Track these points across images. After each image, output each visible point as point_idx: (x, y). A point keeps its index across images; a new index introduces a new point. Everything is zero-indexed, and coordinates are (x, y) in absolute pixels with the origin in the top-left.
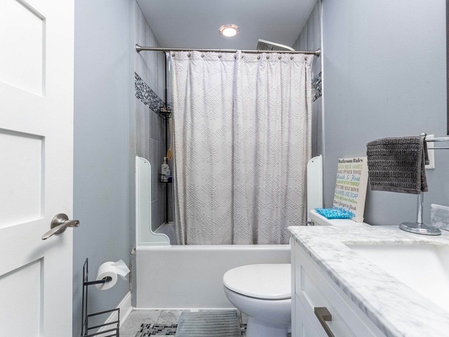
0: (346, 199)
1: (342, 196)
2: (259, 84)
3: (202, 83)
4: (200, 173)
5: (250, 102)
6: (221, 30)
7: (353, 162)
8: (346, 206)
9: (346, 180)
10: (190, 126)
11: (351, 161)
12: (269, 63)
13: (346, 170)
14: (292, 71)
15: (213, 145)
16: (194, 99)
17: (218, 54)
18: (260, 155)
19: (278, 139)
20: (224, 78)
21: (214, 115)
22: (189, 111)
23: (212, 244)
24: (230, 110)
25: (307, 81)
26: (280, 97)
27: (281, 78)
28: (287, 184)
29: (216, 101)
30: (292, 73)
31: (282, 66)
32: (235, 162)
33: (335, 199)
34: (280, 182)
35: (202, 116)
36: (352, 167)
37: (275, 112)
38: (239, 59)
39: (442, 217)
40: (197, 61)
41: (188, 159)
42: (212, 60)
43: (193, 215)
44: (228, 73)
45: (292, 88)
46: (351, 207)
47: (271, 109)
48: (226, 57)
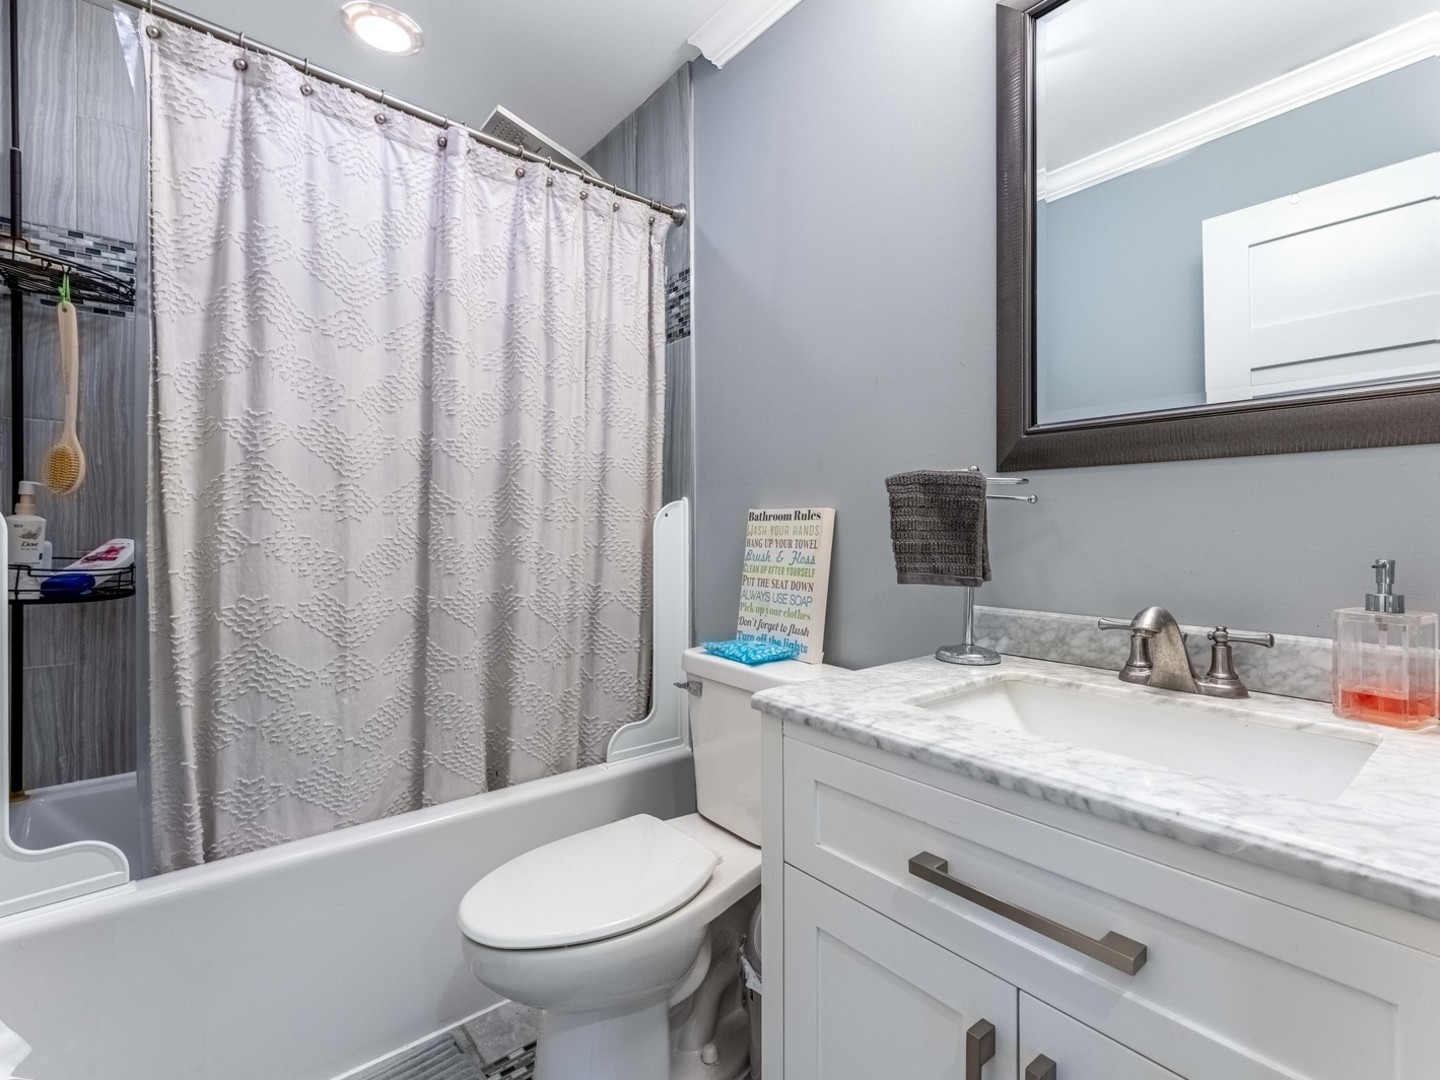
0: (776, 612)
1: (764, 604)
2: (521, 259)
3: (303, 195)
4: (291, 553)
5: (486, 309)
6: (351, 13)
7: (793, 518)
8: (779, 629)
9: (773, 563)
10: (245, 359)
11: (787, 517)
12: (554, 202)
13: (774, 537)
14: (615, 244)
15: (352, 444)
16: (270, 251)
17: (374, 108)
18: (521, 490)
19: (577, 444)
20: (399, 204)
21: (355, 332)
22: (240, 296)
23: (337, 827)
24: (418, 325)
25: (655, 286)
26: (584, 316)
27: (586, 257)
28: (596, 581)
29: (362, 279)
30: (615, 250)
31: (591, 221)
32: (437, 513)
33: (742, 613)
34: (581, 577)
35: (302, 327)
36: (791, 531)
37: (568, 359)
38: (462, 157)
39: (989, 627)
40: (283, 103)
41: (232, 495)
42: (351, 122)
43: (252, 728)
44: (413, 190)
45: (616, 296)
46: (794, 630)
47: (558, 347)
48: (408, 129)
